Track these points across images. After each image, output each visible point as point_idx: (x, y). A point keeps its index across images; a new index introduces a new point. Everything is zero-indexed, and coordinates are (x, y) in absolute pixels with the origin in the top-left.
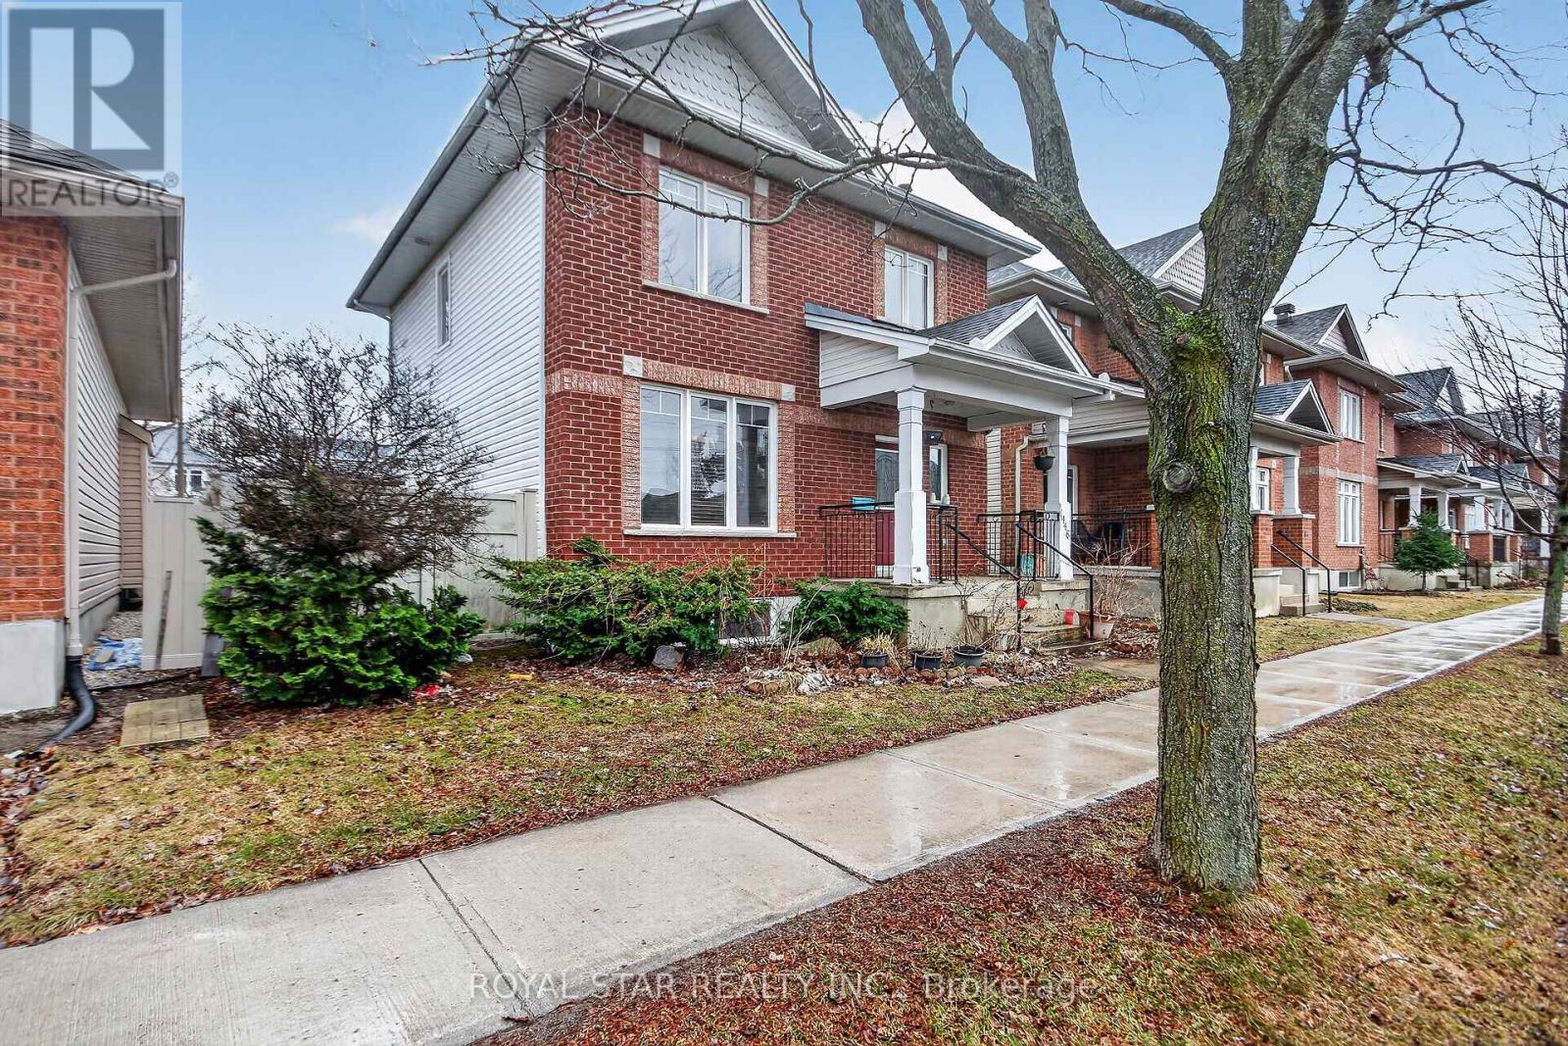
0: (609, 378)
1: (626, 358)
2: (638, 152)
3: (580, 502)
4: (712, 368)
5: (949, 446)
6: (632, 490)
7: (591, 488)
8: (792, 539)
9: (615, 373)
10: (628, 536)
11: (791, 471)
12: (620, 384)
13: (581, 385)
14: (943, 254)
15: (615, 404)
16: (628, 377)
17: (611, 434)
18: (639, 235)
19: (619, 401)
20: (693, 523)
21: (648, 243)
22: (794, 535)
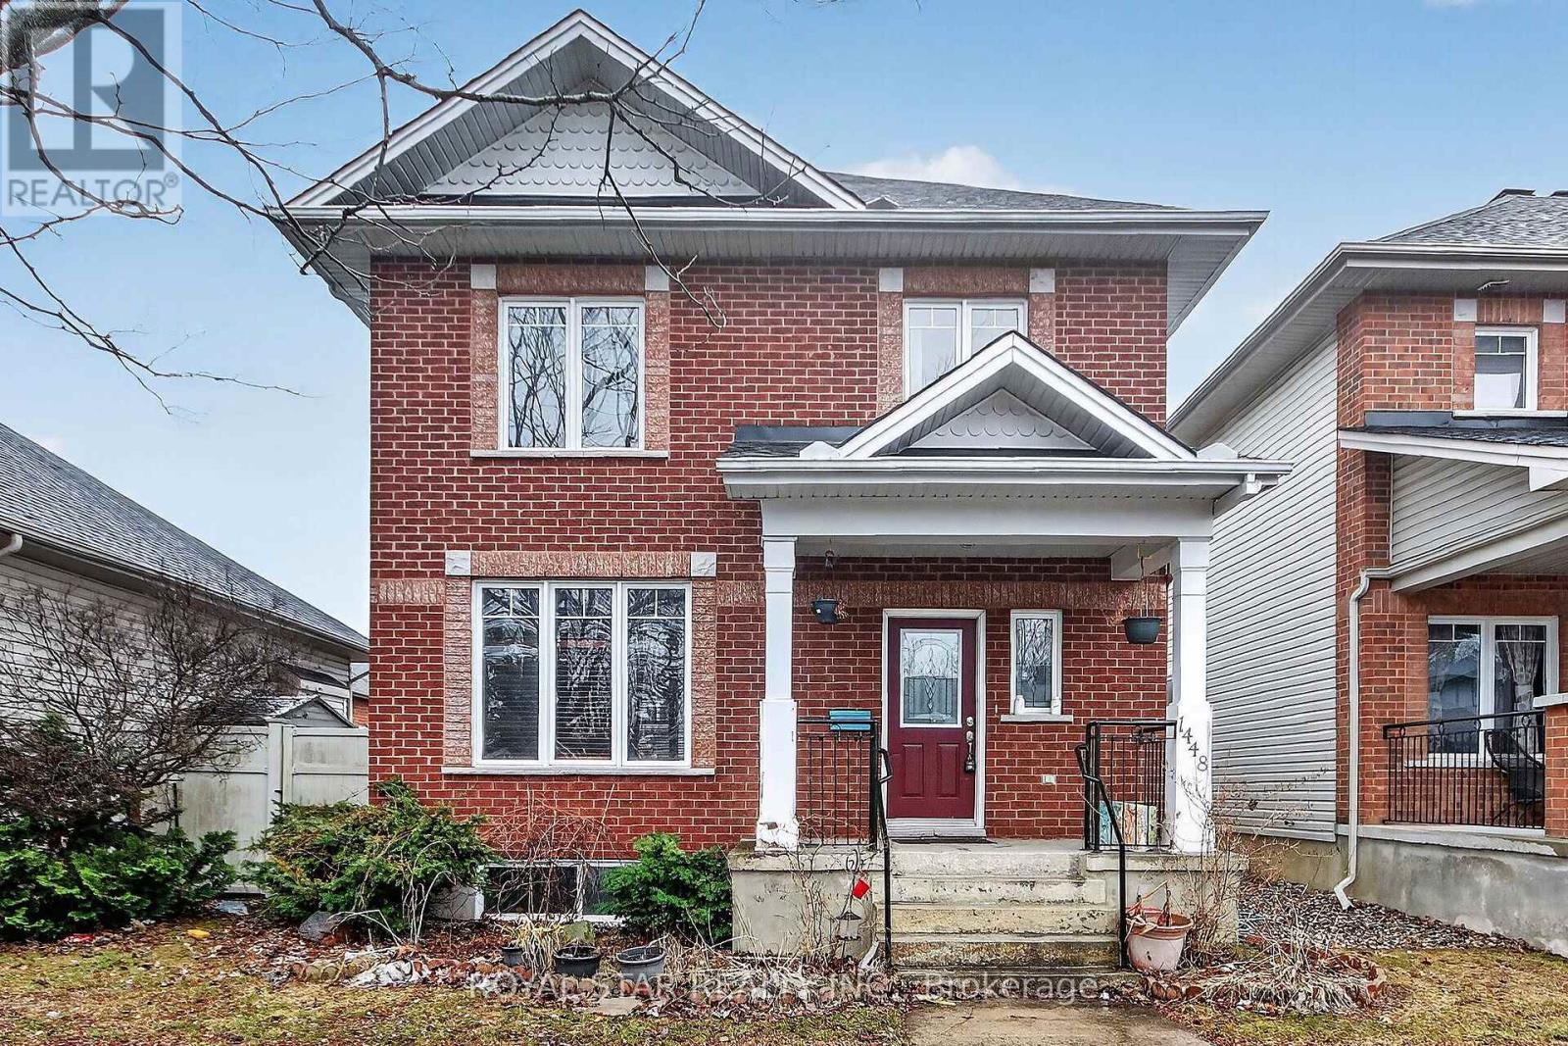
0: (425, 582)
1: (449, 554)
2: (466, 292)
3: (389, 735)
4: (577, 548)
5: (1066, 612)
6: (457, 718)
7: (404, 718)
8: (710, 777)
9: (434, 575)
10: (449, 776)
11: (710, 678)
12: (442, 588)
13: (391, 596)
14: (1043, 283)
15: (435, 614)
16: (451, 577)
17: (430, 651)
18: (467, 396)
19: (440, 609)
20: (558, 755)
21: (480, 403)
22: (712, 772)
